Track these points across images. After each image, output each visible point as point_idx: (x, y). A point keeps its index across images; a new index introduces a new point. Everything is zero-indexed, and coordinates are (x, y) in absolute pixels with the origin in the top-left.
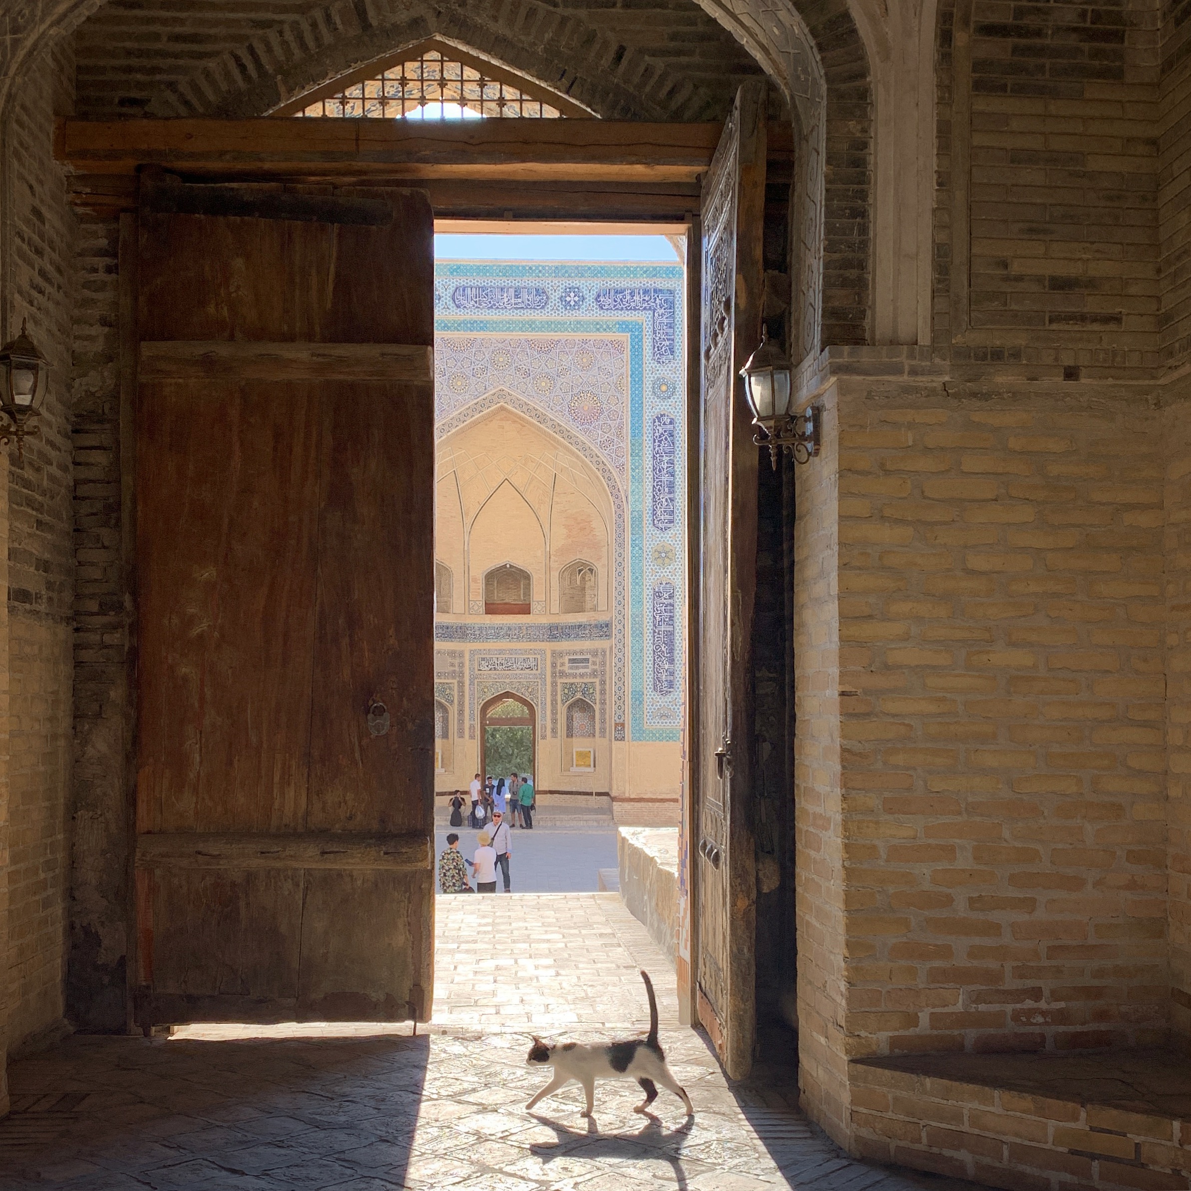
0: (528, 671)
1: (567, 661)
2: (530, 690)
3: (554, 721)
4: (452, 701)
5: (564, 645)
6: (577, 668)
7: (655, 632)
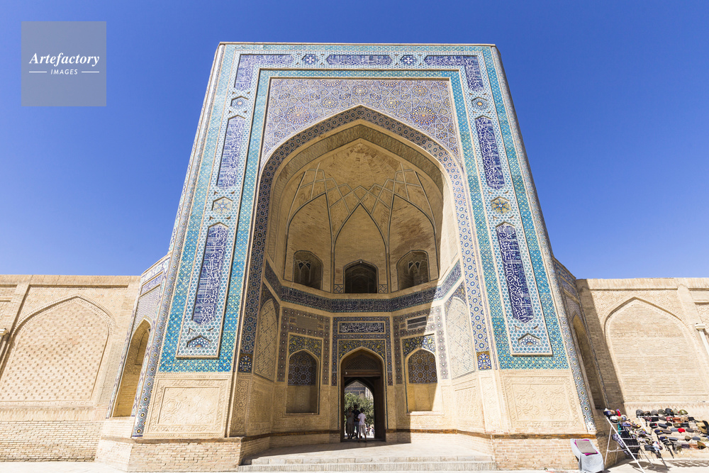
0: (376, 333)
1: (406, 322)
2: (378, 347)
3: (399, 370)
4: (320, 354)
5: (405, 311)
6: (416, 326)
7: (505, 265)
